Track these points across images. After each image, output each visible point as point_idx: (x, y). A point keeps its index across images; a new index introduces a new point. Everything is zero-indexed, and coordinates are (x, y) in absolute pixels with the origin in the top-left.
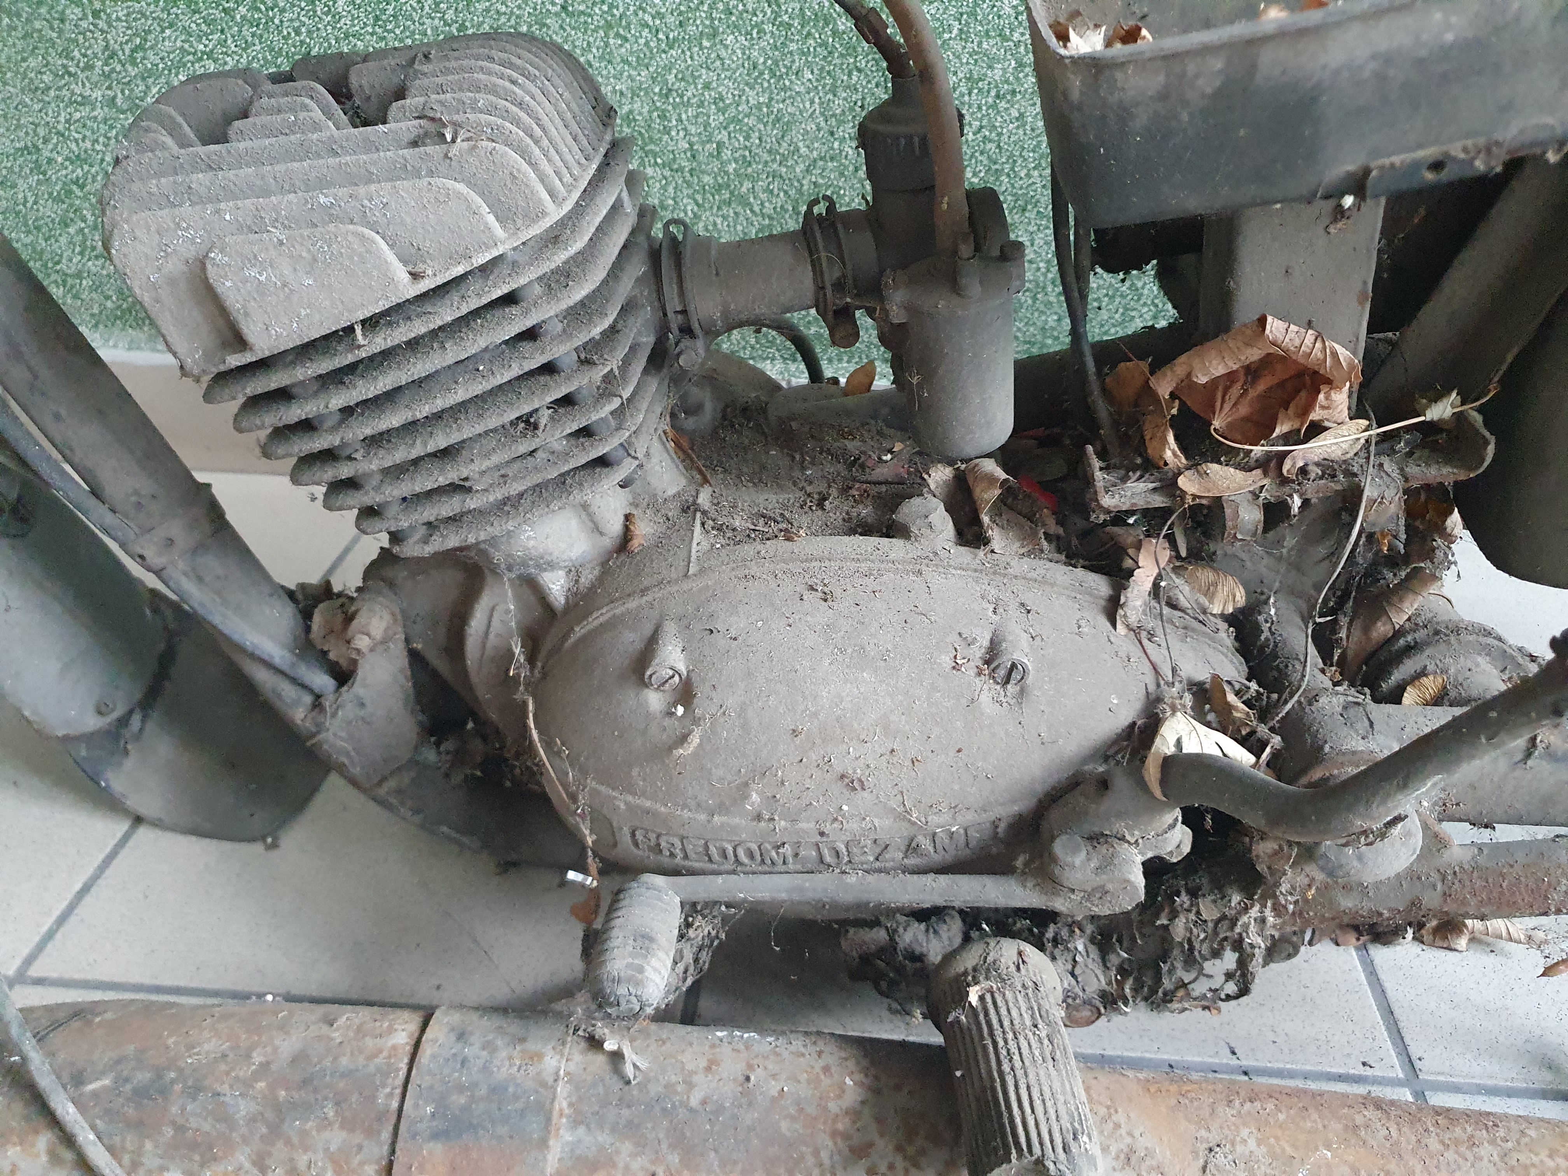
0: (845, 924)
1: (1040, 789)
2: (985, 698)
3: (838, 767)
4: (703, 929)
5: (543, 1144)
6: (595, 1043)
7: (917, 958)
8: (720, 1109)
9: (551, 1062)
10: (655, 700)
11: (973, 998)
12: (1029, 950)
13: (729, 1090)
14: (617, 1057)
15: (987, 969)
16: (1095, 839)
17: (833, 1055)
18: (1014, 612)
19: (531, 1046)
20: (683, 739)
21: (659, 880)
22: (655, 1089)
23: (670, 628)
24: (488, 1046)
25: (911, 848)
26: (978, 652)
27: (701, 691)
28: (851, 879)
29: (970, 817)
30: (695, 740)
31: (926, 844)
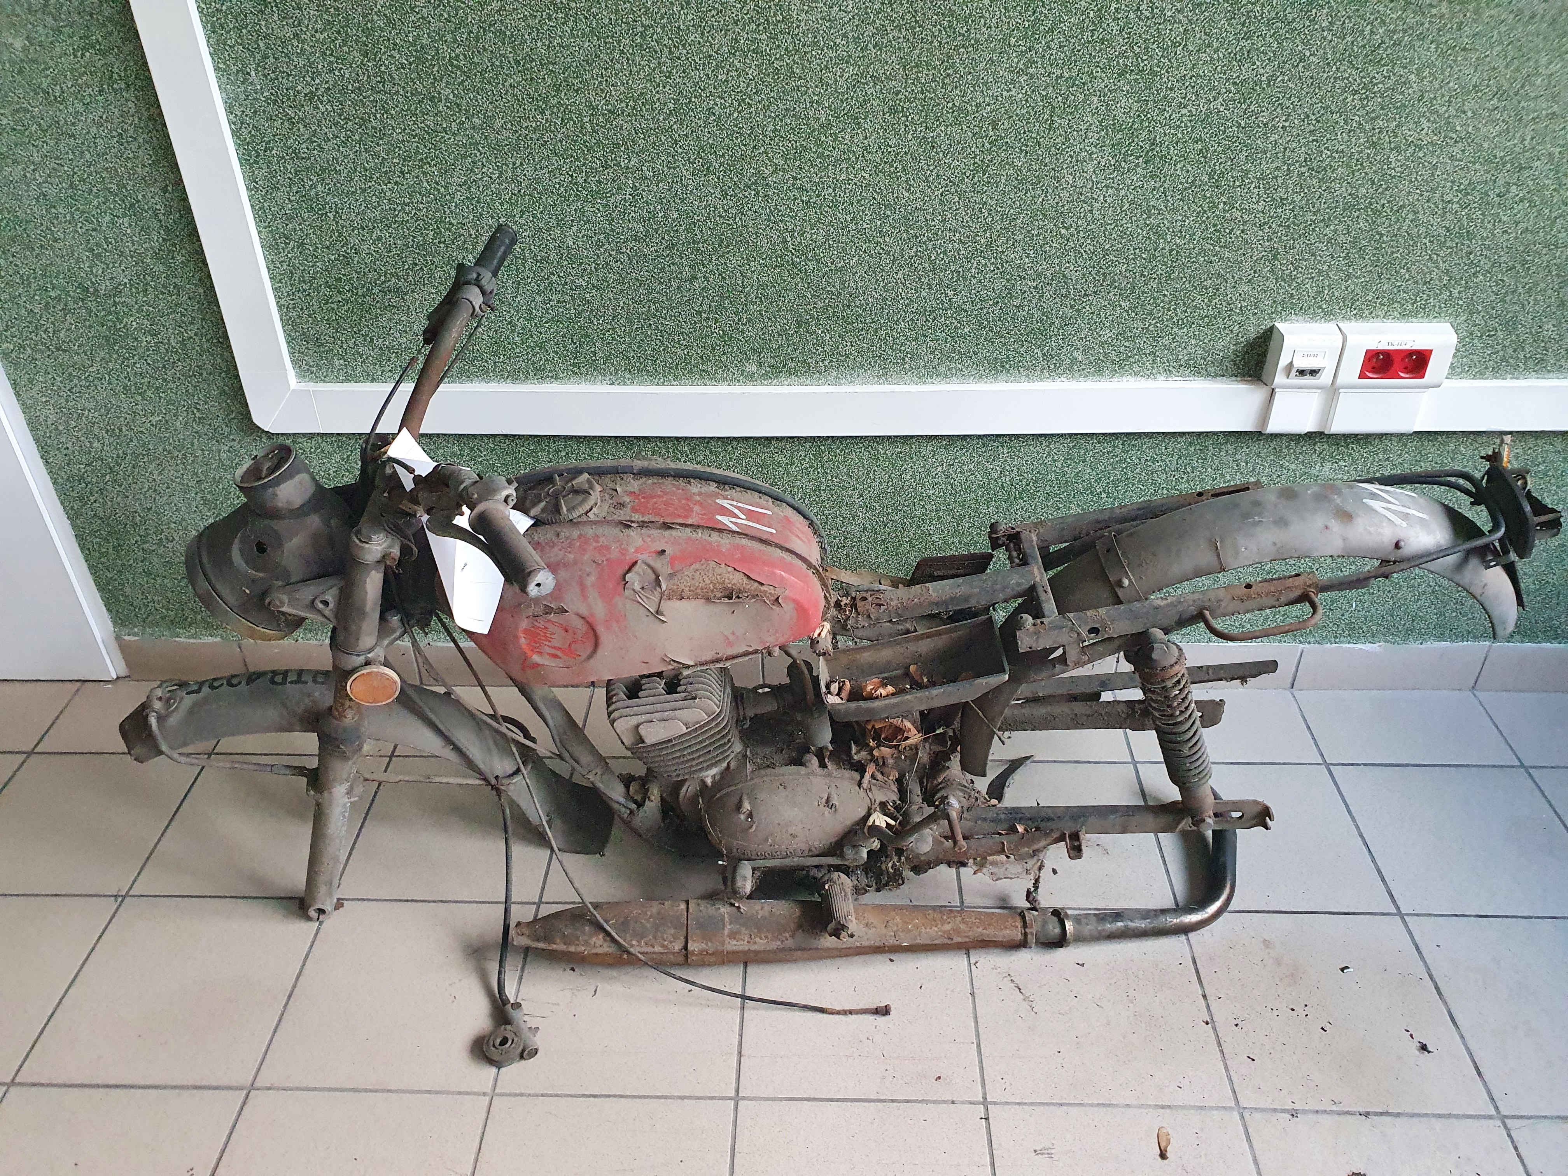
0: (795, 870)
1: (842, 834)
2: (826, 813)
3: (790, 832)
4: (758, 874)
5: (724, 929)
6: (733, 905)
7: (815, 878)
8: (766, 919)
9: (722, 910)
10: (742, 817)
11: (827, 887)
12: (841, 874)
13: (767, 914)
14: (739, 908)
15: (830, 880)
16: (854, 846)
17: (792, 904)
18: (834, 788)
19: (717, 906)
20: (751, 827)
21: (746, 862)
22: (749, 914)
23: (745, 797)
24: (706, 907)
25: (810, 850)
26: (824, 800)
27: (754, 813)
28: (796, 859)
29: (824, 842)
30: (754, 827)
31: (814, 849)
